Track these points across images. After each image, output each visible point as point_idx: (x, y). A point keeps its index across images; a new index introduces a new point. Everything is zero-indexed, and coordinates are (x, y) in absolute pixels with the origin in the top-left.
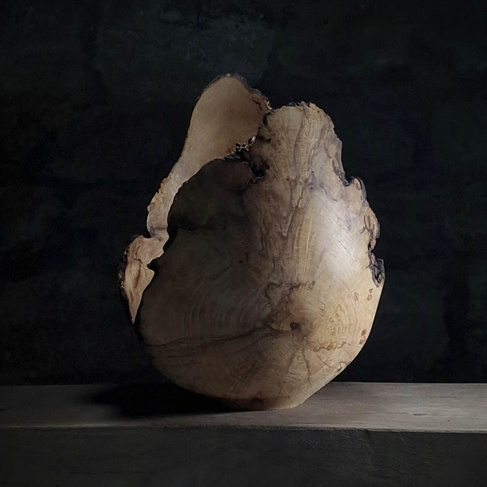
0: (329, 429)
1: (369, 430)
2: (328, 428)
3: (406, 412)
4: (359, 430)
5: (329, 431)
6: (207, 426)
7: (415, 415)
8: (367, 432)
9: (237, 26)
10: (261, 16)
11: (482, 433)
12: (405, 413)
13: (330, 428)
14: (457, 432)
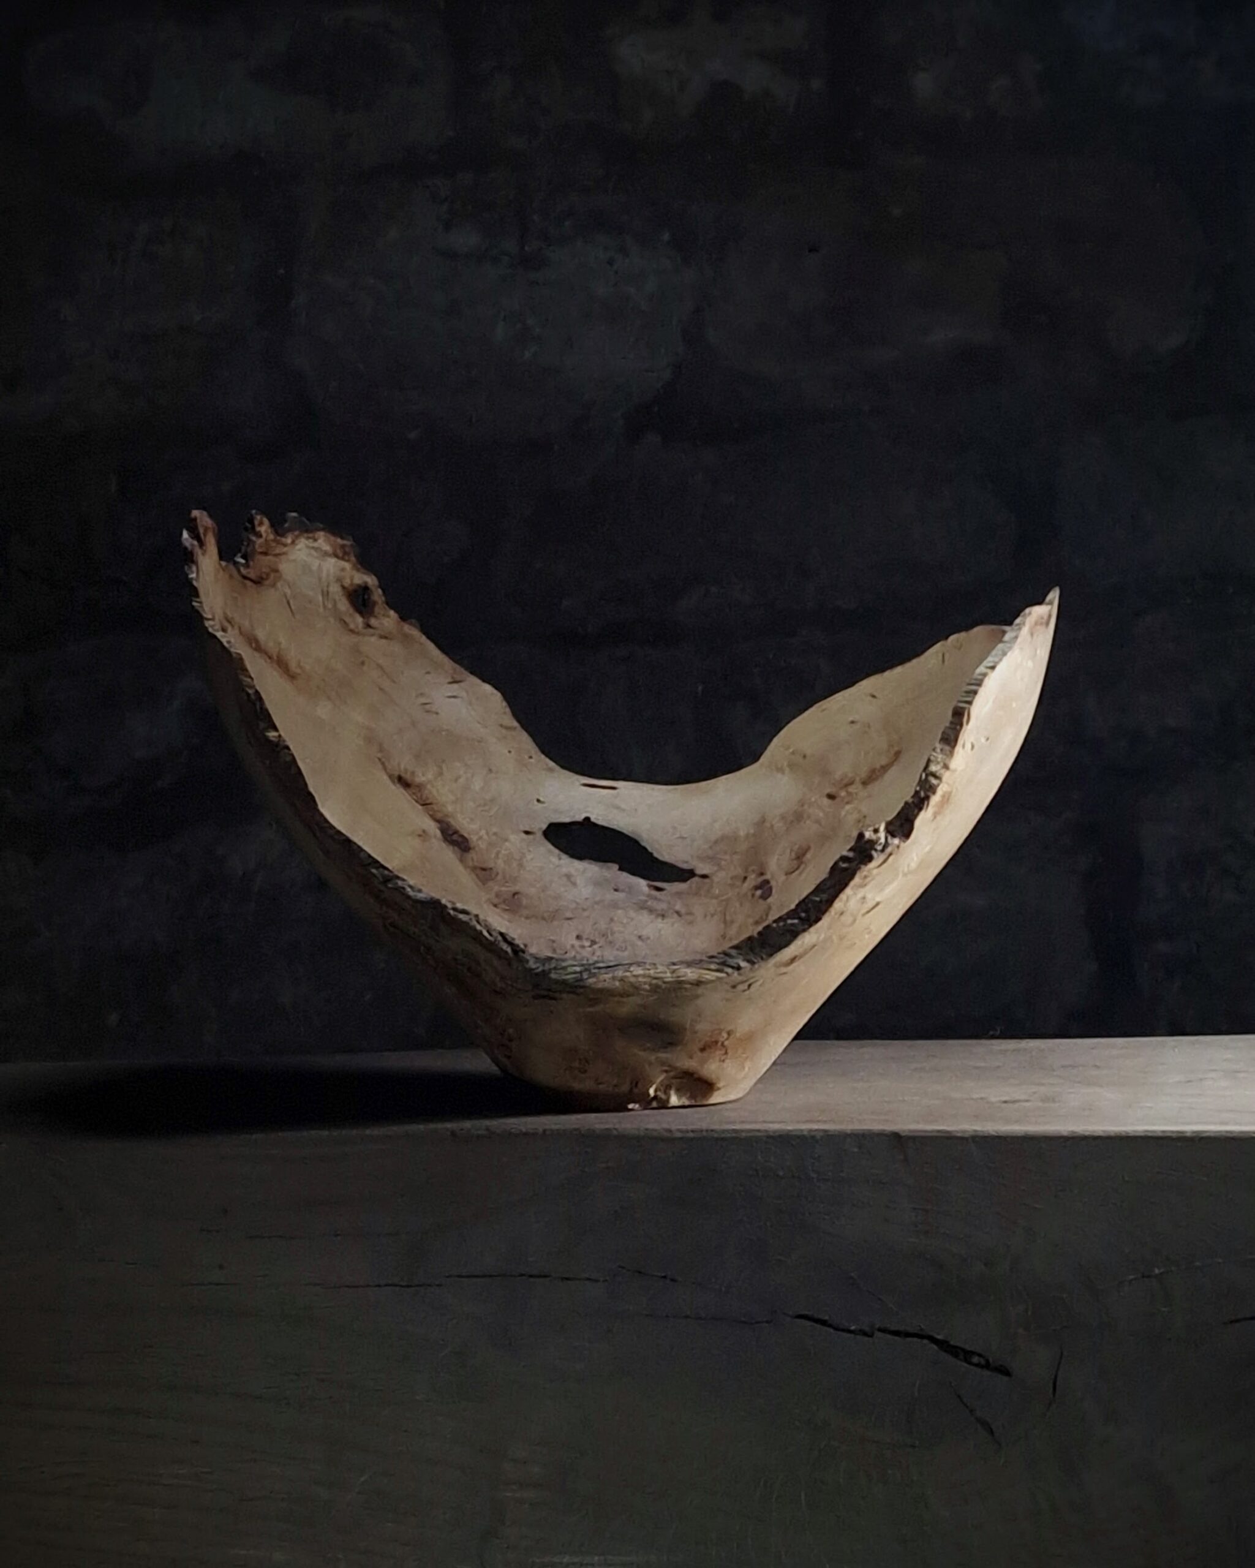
0: (813, 1134)
1: (903, 1134)
2: (810, 1131)
3: (983, 1095)
4: (881, 1135)
5: (813, 1137)
6: (544, 1131)
7: (1005, 1102)
8: (896, 1136)
9: (610, 262)
10: (666, 237)
11: (1150, 1134)
12: (982, 1099)
13: (816, 1130)
14: (1096, 1134)
